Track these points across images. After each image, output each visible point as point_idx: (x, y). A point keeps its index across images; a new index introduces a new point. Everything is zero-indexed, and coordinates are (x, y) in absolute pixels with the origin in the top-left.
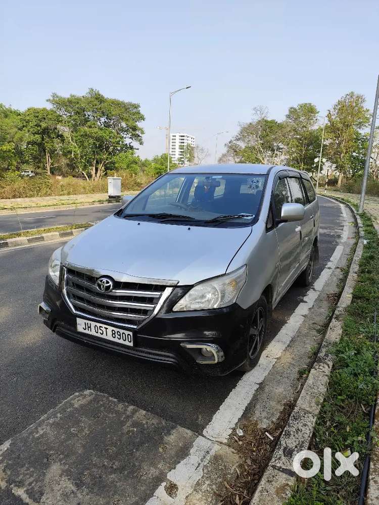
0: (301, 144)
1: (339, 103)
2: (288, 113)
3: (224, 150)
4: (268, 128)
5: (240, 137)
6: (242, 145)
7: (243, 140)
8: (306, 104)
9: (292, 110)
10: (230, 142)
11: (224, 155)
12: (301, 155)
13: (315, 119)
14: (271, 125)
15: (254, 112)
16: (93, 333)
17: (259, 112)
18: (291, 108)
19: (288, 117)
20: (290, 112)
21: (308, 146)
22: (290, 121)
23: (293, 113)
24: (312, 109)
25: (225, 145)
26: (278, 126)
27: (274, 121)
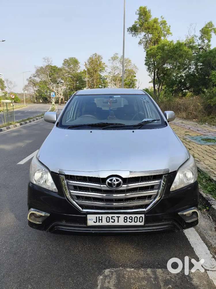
0: (73, 80)
1: (90, 58)
2: (63, 62)
3: (26, 83)
4: (53, 70)
5: (36, 75)
6: (38, 80)
7: (38, 77)
8: (73, 58)
9: (66, 61)
10: (30, 78)
11: (26, 86)
12: (74, 87)
13: (79, 67)
14: (54, 68)
15: (44, 60)
16: (104, 223)
17: (46, 61)
18: (65, 59)
19: (64, 64)
20: (65, 62)
21: (77, 81)
22: (65, 67)
23: (67, 62)
24: (76, 61)
25: (27, 79)
26: (59, 69)
27: (56, 66)
